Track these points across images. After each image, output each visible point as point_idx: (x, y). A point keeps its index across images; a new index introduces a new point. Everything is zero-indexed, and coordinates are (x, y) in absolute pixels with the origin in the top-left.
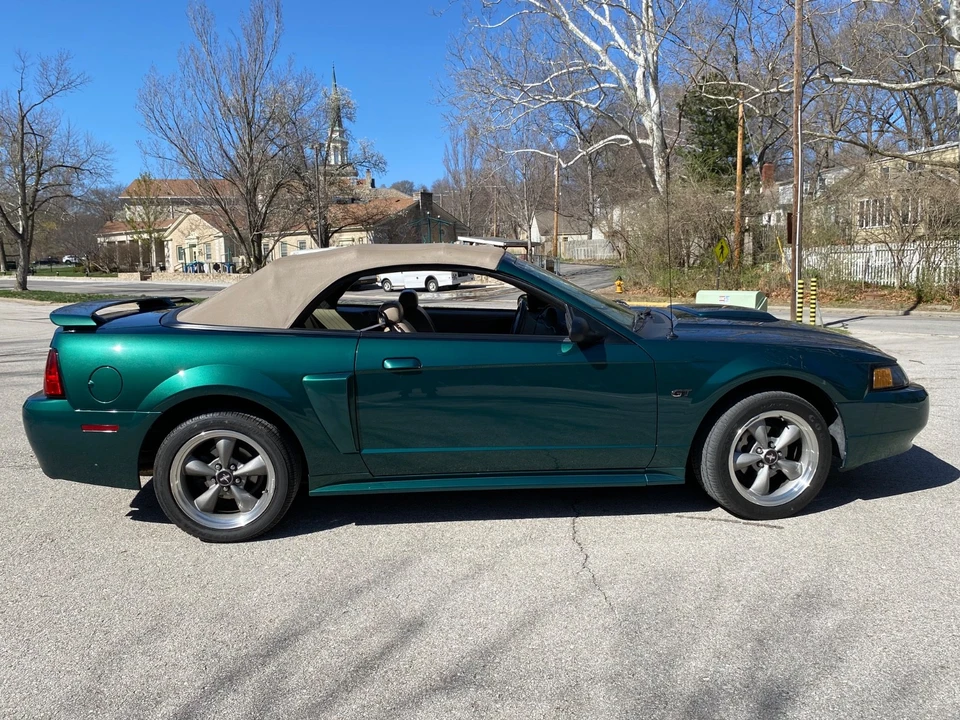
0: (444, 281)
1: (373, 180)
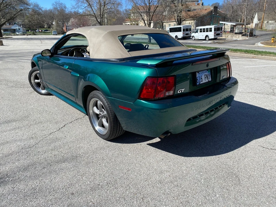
0: (212, 37)
1: (203, 3)
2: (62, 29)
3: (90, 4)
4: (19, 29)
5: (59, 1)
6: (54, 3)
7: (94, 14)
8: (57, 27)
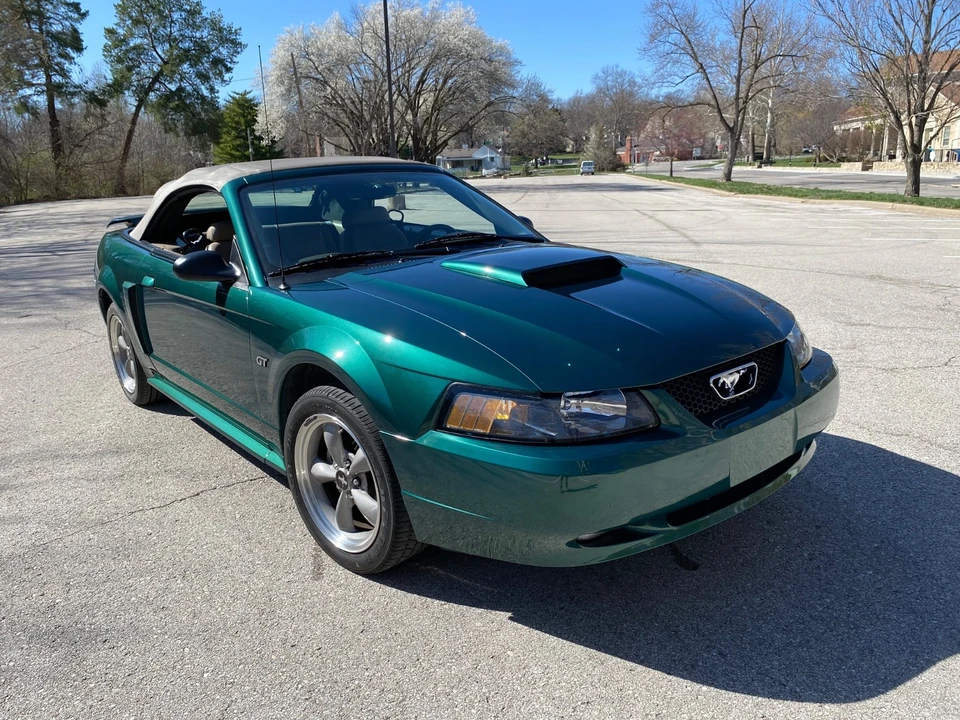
2: (615, 153)
3: (702, 67)
4: (492, 159)
5: (617, 66)
6: (601, 74)
7: (713, 102)
8: (598, 148)
